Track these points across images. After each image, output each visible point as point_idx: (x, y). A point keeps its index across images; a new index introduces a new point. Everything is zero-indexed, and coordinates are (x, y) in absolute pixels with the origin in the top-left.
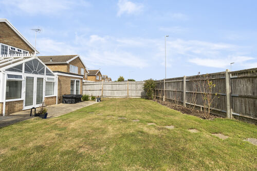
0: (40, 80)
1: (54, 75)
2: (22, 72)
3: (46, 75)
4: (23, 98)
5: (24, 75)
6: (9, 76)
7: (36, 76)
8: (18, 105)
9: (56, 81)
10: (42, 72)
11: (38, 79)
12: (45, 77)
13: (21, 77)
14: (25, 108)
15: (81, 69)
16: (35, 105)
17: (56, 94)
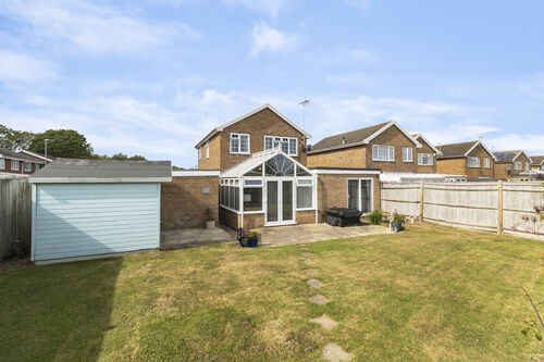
0: (288, 186)
1: (310, 175)
2: (261, 175)
3: (297, 175)
4: (264, 210)
5: (265, 179)
6: (247, 182)
7: (280, 180)
8: (258, 219)
9: (315, 184)
10: (291, 173)
11: (284, 183)
12: (295, 180)
13: (260, 182)
14: (268, 224)
15: (403, 149)
16: (280, 222)
17: (315, 207)
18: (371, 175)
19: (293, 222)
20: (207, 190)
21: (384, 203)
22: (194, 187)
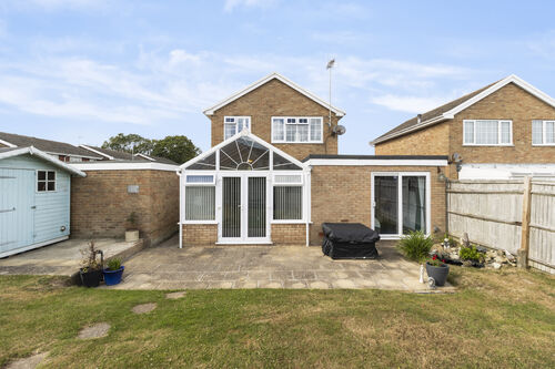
0: (257, 185)
1: (300, 168)
2: (214, 168)
3: (274, 168)
4: (219, 219)
5: (219, 174)
7: (244, 176)
9: (306, 182)
10: (263, 164)
11: (252, 180)
12: (271, 176)
13: (210, 178)
14: (222, 240)
15: (535, 125)
16: (244, 238)
17: (306, 218)
18: (427, 168)
19: (266, 240)
20: (134, 189)
21: (453, 220)
22: (118, 184)
